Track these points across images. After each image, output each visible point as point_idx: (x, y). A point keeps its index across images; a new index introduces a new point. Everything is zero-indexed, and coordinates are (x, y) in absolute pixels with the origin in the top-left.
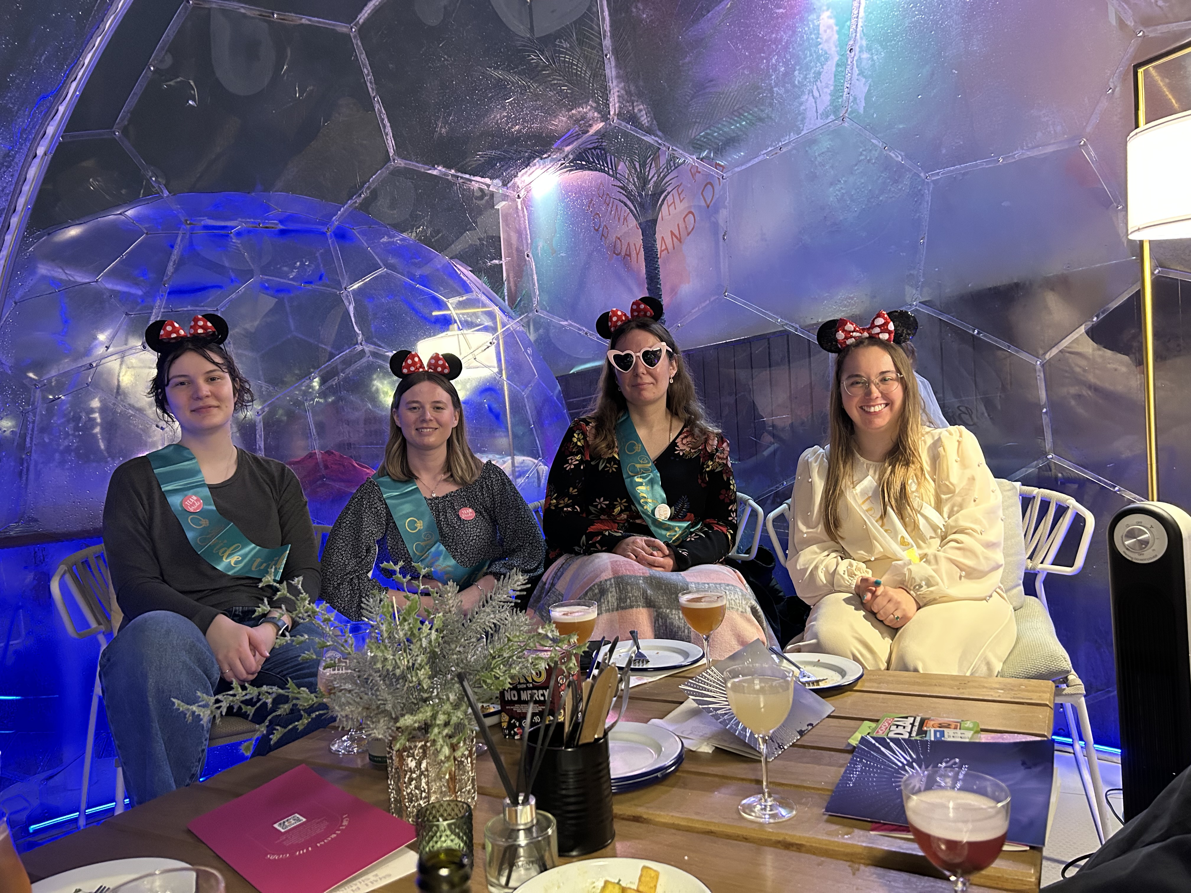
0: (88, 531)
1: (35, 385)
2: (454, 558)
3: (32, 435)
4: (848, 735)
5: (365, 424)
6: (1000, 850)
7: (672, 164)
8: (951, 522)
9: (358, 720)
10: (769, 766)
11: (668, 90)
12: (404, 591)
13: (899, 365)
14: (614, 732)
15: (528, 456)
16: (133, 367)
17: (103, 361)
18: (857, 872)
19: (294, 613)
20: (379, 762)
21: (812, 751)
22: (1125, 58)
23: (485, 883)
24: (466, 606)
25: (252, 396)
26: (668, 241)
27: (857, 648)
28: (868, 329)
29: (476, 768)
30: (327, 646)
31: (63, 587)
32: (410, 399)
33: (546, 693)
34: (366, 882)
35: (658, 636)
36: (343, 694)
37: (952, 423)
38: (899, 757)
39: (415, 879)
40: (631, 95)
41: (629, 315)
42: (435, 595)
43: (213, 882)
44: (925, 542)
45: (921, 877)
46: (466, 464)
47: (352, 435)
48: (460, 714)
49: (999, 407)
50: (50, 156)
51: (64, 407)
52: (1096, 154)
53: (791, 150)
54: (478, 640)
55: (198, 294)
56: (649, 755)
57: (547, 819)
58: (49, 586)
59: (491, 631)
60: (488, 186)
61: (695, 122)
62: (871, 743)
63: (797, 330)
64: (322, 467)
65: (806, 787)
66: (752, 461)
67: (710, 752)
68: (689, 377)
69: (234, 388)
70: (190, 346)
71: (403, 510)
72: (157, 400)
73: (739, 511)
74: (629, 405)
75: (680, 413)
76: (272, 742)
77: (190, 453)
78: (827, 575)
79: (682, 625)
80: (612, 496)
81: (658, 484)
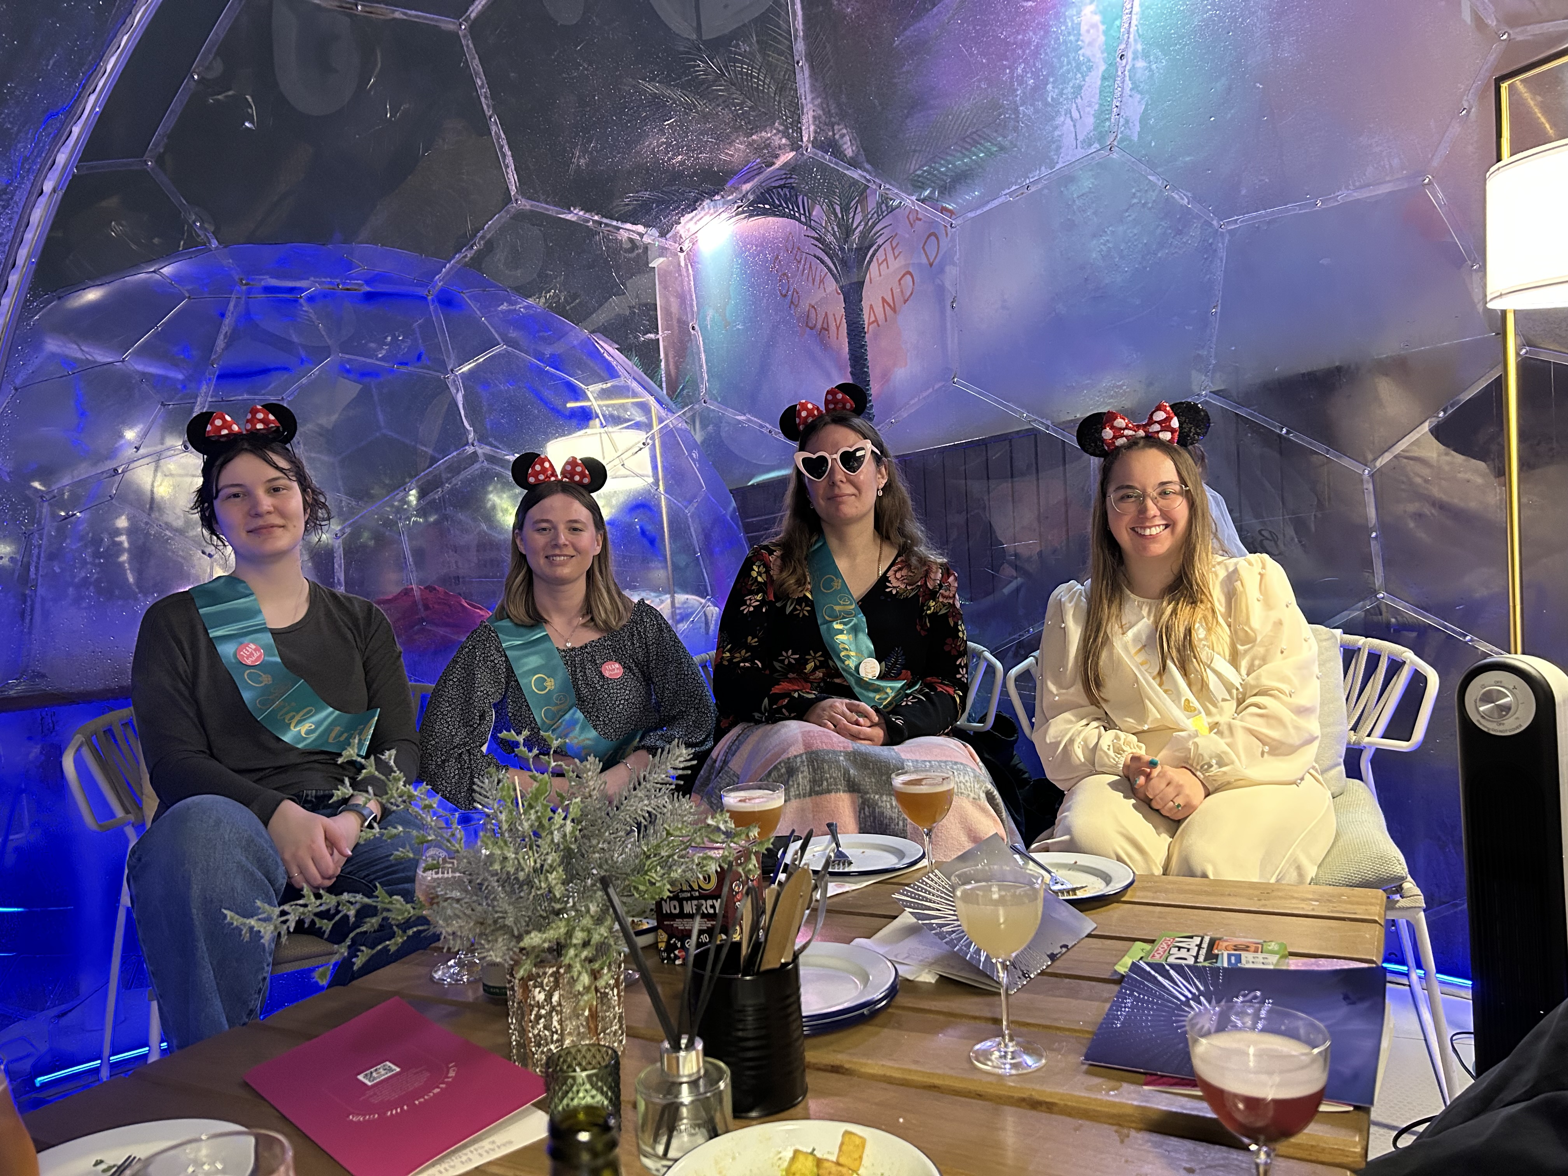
0: (112, 691)
1: (42, 497)
2: (595, 727)
3: (38, 563)
4: (1114, 960)
5: (478, 551)
6: (1316, 1111)
7: (884, 208)
8: (1250, 680)
9: (468, 939)
10: (1011, 999)
11: (879, 108)
12: (530, 770)
13: (1185, 474)
14: (807, 956)
15: (693, 594)
16: (171, 475)
17: (132, 466)
18: (1126, 1140)
19: (385, 797)
20: (496, 994)
21: (1067, 980)
22: (1485, 67)
23: (636, 1153)
24: (611, 789)
25: (328, 513)
26: (879, 309)
27: (1122, 847)
28: (1145, 426)
29: (624, 1002)
30: (428, 841)
31: (79, 763)
32: (538, 517)
33: (717, 904)
34: (480, 1151)
35: (863, 830)
36: (450, 904)
37: (1252, 551)
38: (1182, 989)
39: (545, 1147)
40: (831, 116)
41: (823, 408)
42: (571, 774)
43: (277, 1150)
44: (1215, 706)
45: (1211, 1146)
46: (611, 604)
47: (460, 564)
48: (603, 931)
49: (1313, 529)
50: (61, 193)
51: (81, 528)
52: (1445, 196)
53: (1042, 189)
54: (628, 834)
55: (256, 378)
56: (852, 986)
57: (719, 1069)
58: (61, 763)
59: (644, 822)
60: (641, 235)
61: (915, 151)
62: (1145, 970)
63: (1047, 428)
64: (420, 607)
65: (1058, 1028)
66: (988, 601)
67: (933, 981)
68: (903, 489)
69: (305, 501)
70: (246, 446)
71: (526, 664)
72: (202, 518)
73: (971, 665)
74: (824, 525)
75: (892, 536)
76: (355, 968)
77: (247, 588)
78: (1087, 752)
79: (895, 816)
80: (803, 648)
81: (864, 631)
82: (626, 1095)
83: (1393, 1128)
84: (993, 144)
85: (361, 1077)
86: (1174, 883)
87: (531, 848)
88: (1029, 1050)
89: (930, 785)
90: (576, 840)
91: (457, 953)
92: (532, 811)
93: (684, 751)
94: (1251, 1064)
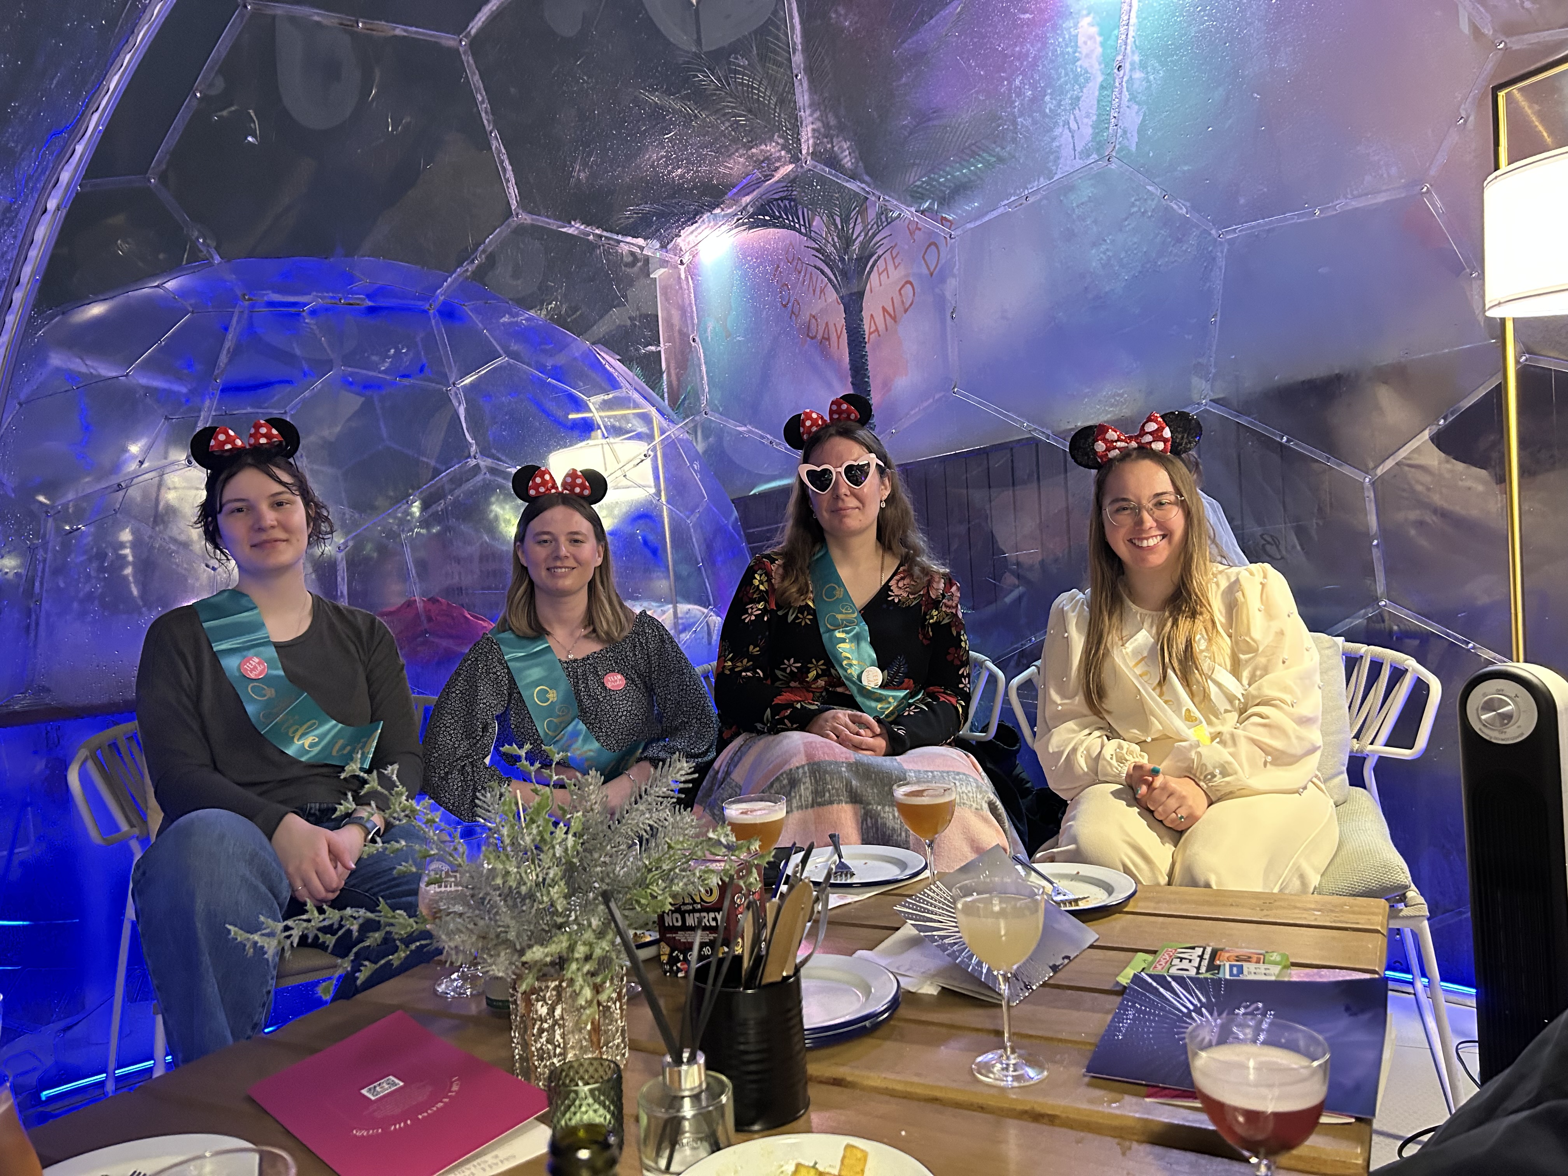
0: (117, 705)
1: (47, 512)
2: (598, 740)
3: (42, 578)
4: (1116, 971)
5: (480, 562)
6: (1315, 1123)
7: (884, 219)
8: (1252, 690)
9: (471, 953)
10: (1013, 1011)
11: (878, 121)
12: (531, 782)
13: (1179, 484)
14: (809, 968)
15: (695, 604)
16: (176, 488)
17: (135, 480)
18: (1128, 1152)
20: (499, 1007)
21: (1069, 992)
22: (1482, 77)
23: (638, 1167)
24: (613, 802)
25: (331, 526)
26: (879, 320)
27: (1128, 855)
28: (1137, 437)
29: (627, 1016)
30: (431, 855)
31: (84, 777)
32: (539, 529)
33: (719, 917)
34: (483, 1166)
35: (866, 841)
36: (452, 918)
37: (1253, 561)
38: (1184, 1001)
39: (545, 1162)
40: (830, 128)
41: (827, 418)
43: (281, 1167)
44: (1217, 717)
45: (1212, 1158)
46: (613, 615)
47: (463, 577)
48: (605, 945)
49: (1316, 539)
50: (65, 211)
51: (85, 541)
52: (1444, 204)
53: (1041, 200)
54: (630, 847)
55: (260, 391)
56: (854, 998)
57: (721, 1082)
58: (65, 777)
59: (645, 836)
60: (642, 248)
61: (914, 164)
62: (1147, 982)
63: (1048, 437)
64: (423, 618)
65: (1060, 1040)
66: (991, 609)
67: (935, 993)
68: (906, 500)
69: (308, 515)
70: (250, 460)
71: (530, 675)
72: (206, 532)
73: (973, 675)
74: (827, 537)
75: (894, 547)
76: (359, 982)
77: (251, 601)
78: (1089, 761)
79: (897, 827)
80: (805, 656)
81: (866, 640)
82: (628, 1109)
83: (1396, 1137)
84: (991, 155)
85: (364, 1092)
86: (1177, 893)
87: (533, 862)
88: (1032, 1062)
89: (932, 796)
90: (578, 853)
91: (461, 966)
92: (534, 826)
93: (685, 765)
94: (1252, 1077)
